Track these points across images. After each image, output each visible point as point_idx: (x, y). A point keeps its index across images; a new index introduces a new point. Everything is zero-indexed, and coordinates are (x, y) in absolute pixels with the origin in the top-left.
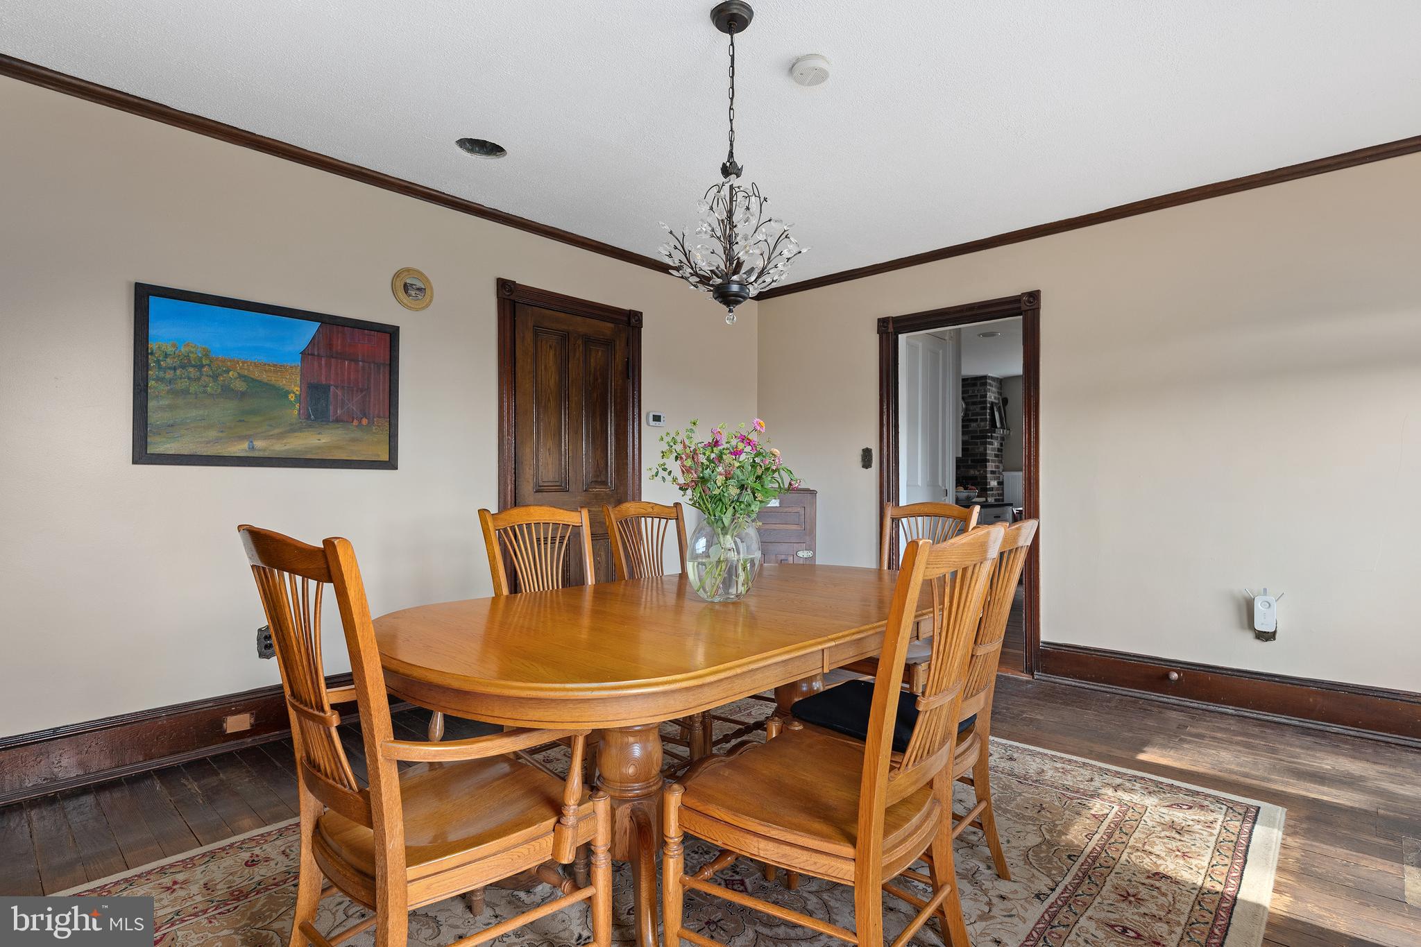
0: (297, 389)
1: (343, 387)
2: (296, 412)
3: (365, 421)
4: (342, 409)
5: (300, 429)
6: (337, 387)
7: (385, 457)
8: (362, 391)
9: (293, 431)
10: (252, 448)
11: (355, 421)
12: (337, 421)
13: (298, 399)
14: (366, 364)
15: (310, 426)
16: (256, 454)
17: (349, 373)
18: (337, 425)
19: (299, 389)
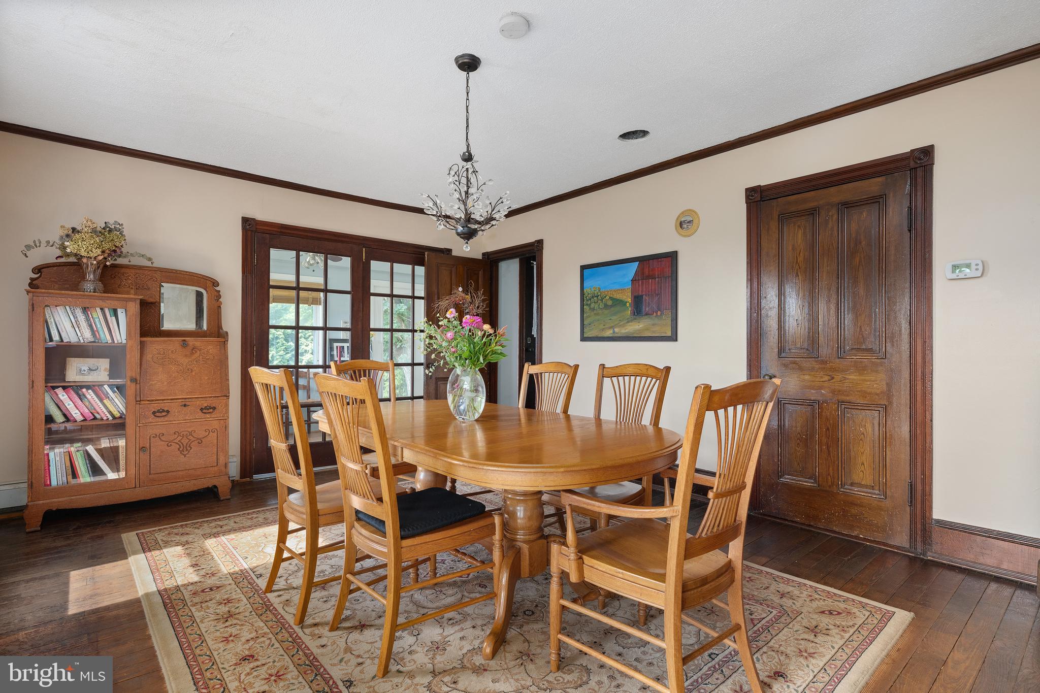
0: (629, 300)
1: (649, 295)
2: (629, 312)
3: (659, 313)
4: (649, 307)
5: (631, 321)
6: (646, 295)
7: (669, 334)
8: (658, 295)
9: (628, 322)
10: (614, 332)
11: (655, 313)
12: (646, 314)
13: (631, 304)
14: (660, 279)
15: (635, 319)
16: (616, 335)
17: (652, 286)
18: (646, 317)
19: (630, 300)
